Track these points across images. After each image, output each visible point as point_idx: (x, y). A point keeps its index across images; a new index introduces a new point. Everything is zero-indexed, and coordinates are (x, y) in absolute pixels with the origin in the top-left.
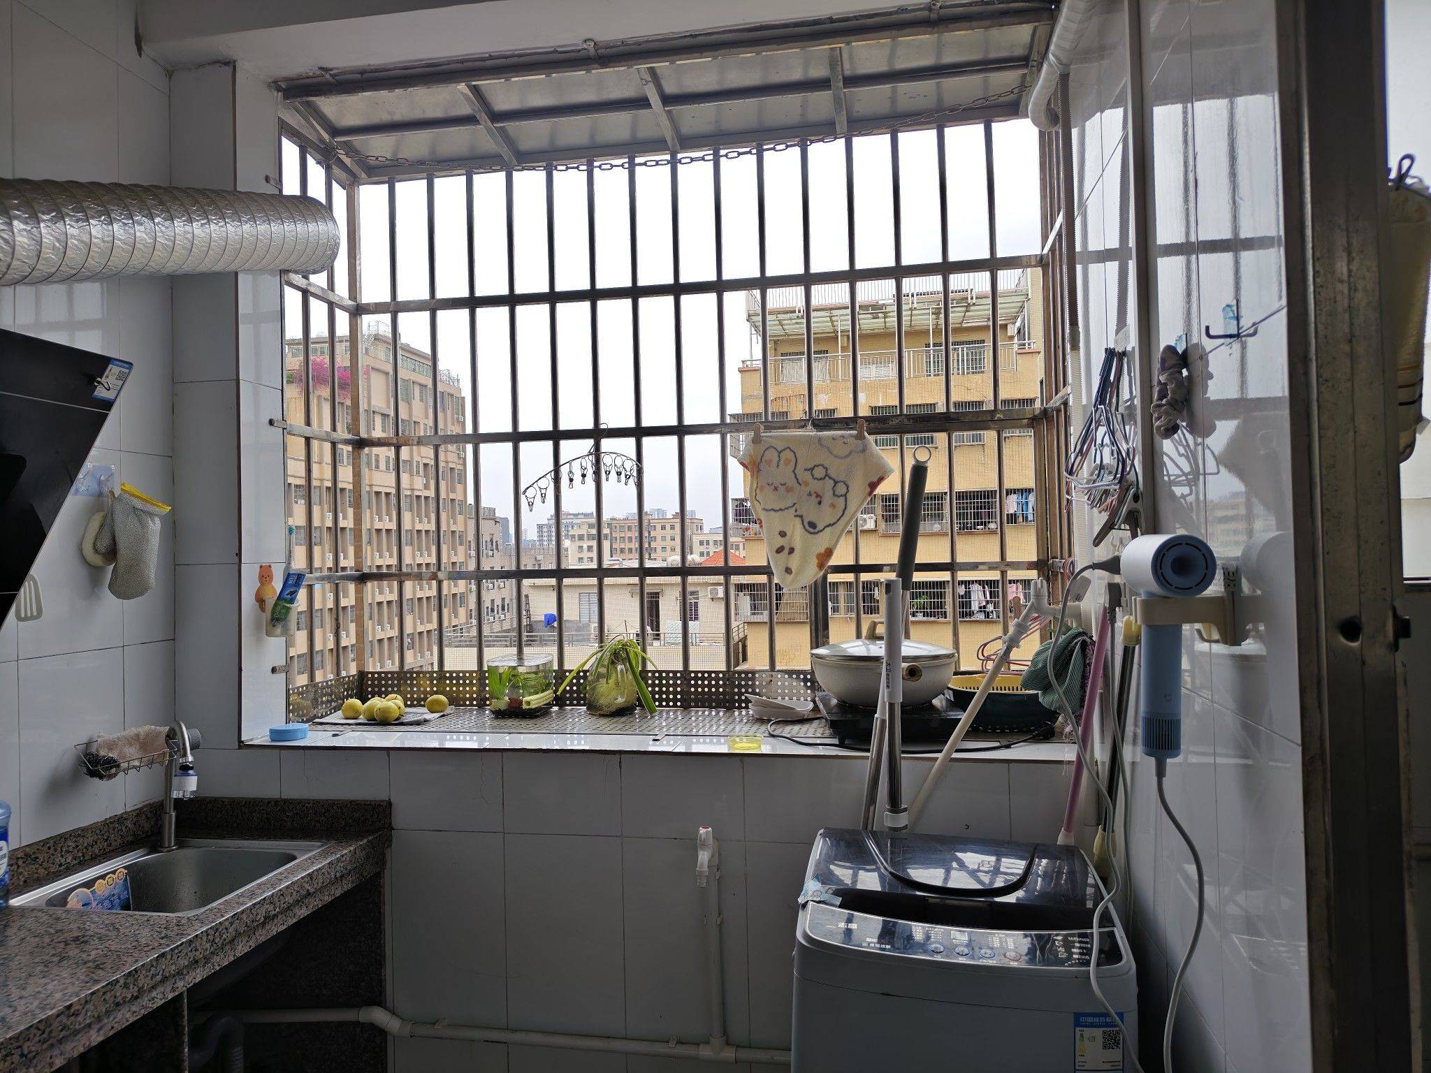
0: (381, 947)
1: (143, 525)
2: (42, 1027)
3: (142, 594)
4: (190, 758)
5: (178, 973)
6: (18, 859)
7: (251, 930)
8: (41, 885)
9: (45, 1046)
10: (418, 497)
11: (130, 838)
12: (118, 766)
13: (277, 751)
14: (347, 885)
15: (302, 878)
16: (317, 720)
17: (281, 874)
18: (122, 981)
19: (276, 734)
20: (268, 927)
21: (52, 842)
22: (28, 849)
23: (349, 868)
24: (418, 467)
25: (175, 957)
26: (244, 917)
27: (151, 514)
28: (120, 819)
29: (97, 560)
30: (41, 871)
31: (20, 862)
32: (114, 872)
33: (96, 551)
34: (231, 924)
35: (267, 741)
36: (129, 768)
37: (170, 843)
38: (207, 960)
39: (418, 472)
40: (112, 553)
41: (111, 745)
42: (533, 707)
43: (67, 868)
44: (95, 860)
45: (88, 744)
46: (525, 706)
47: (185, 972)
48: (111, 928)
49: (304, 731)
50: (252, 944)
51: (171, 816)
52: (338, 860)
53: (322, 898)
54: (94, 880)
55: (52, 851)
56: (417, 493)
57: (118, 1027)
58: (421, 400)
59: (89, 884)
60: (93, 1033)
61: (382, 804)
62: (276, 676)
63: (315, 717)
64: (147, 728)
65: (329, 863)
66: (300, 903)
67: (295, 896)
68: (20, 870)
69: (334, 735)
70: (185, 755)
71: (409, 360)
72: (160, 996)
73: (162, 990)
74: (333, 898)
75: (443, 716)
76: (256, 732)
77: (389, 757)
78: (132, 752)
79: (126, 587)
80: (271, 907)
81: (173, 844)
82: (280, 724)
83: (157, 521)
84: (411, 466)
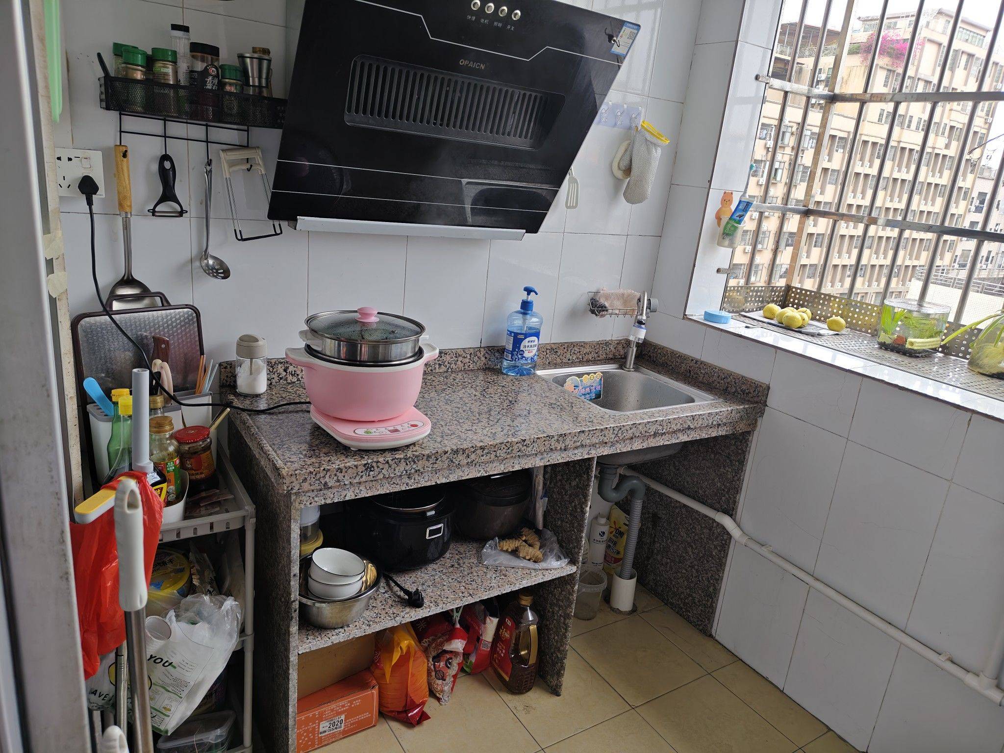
0: (740, 480)
1: (649, 152)
2: (508, 445)
3: (640, 201)
4: (644, 317)
5: (593, 445)
6: (547, 349)
7: (645, 437)
8: (555, 368)
9: (508, 456)
10: (937, 155)
11: (611, 356)
12: (607, 311)
13: (704, 327)
14: (722, 432)
15: (687, 417)
16: (743, 313)
17: (676, 409)
18: (556, 438)
19: (709, 316)
20: (657, 439)
21: (566, 345)
22: (553, 346)
23: (724, 421)
24: (944, 129)
25: (590, 436)
26: (640, 427)
27: (655, 145)
28: (607, 343)
29: (619, 174)
30: (558, 360)
31: (548, 351)
32: (595, 373)
33: (619, 168)
34: (631, 429)
35: (701, 319)
36: (612, 314)
37: (630, 366)
38: (613, 444)
39: (943, 133)
40: (628, 171)
41: (607, 297)
42: (915, 348)
43: (572, 363)
44: (588, 362)
45: (597, 293)
46: (908, 346)
47: (597, 446)
48: (570, 405)
49: (727, 318)
50: (645, 445)
51: (633, 350)
52: (717, 414)
53: (700, 434)
54: (583, 374)
55: (565, 350)
56: (937, 151)
57: (552, 462)
58: (965, 69)
59: (580, 375)
60: (538, 459)
61: (762, 385)
62: (719, 275)
63: (743, 310)
64: (629, 291)
65: (709, 413)
66: (684, 432)
67: (679, 426)
68: (548, 356)
69: (747, 327)
70: (642, 314)
71: (965, 31)
72: (580, 454)
73: (582, 451)
74: (709, 436)
75: (837, 334)
76: (695, 311)
77: (776, 353)
78: (618, 304)
79: (633, 196)
80: (660, 428)
81: (631, 367)
82: (715, 309)
83: (659, 150)
84: (938, 128)
